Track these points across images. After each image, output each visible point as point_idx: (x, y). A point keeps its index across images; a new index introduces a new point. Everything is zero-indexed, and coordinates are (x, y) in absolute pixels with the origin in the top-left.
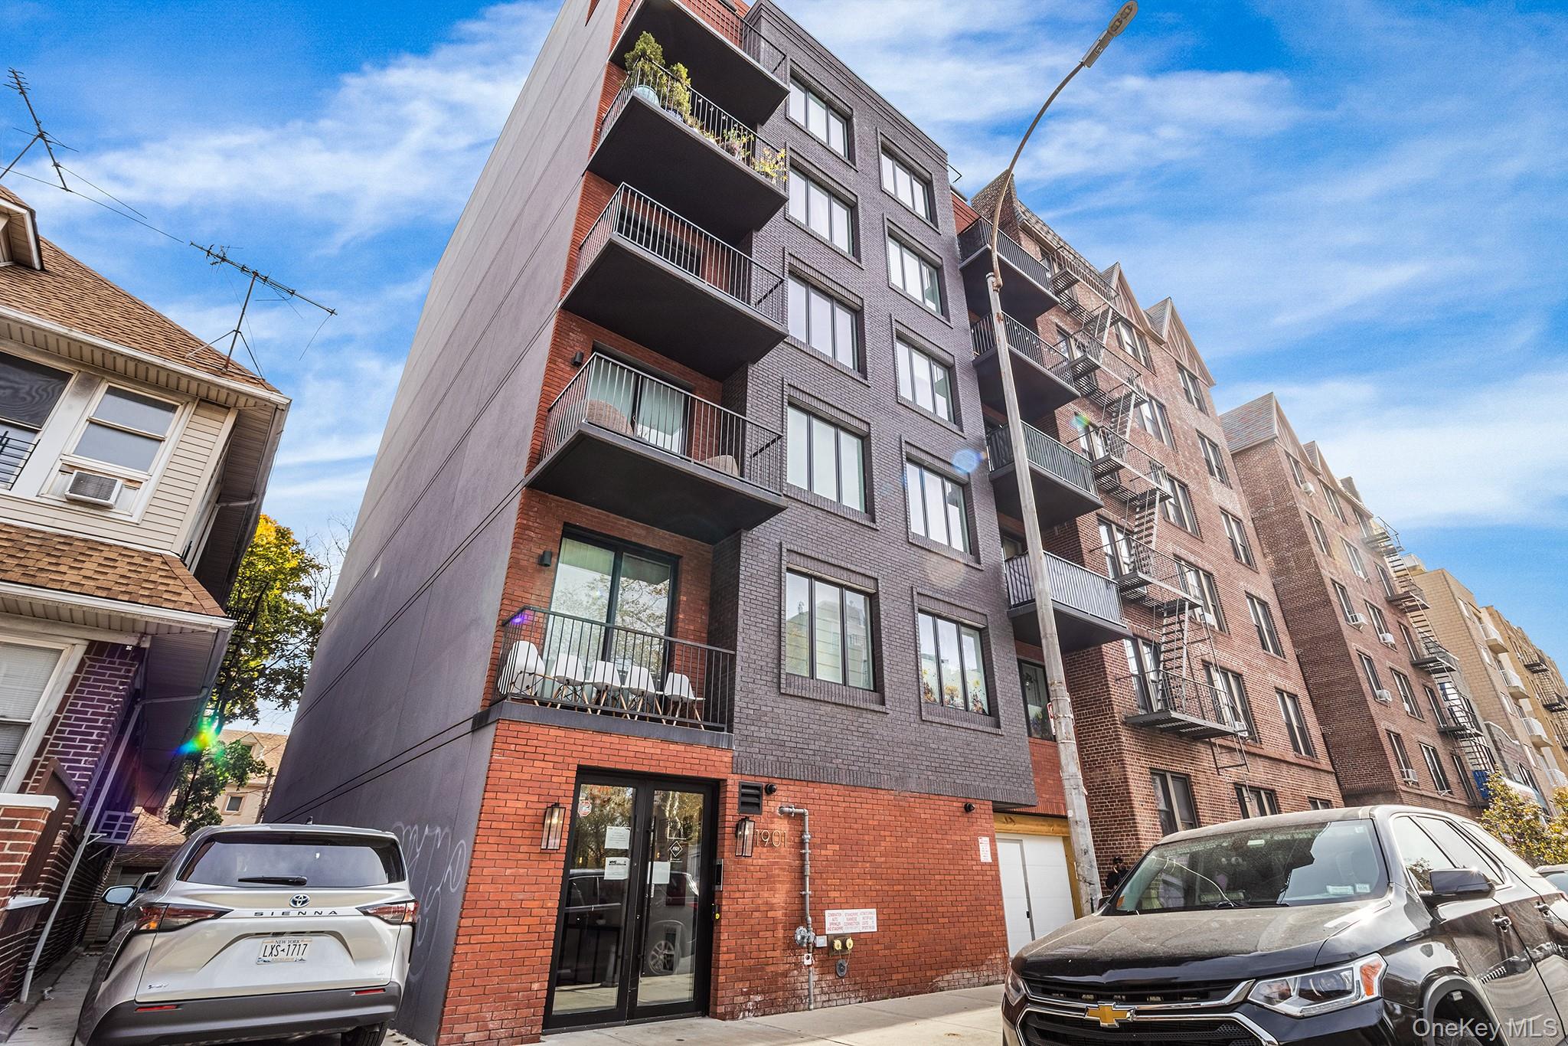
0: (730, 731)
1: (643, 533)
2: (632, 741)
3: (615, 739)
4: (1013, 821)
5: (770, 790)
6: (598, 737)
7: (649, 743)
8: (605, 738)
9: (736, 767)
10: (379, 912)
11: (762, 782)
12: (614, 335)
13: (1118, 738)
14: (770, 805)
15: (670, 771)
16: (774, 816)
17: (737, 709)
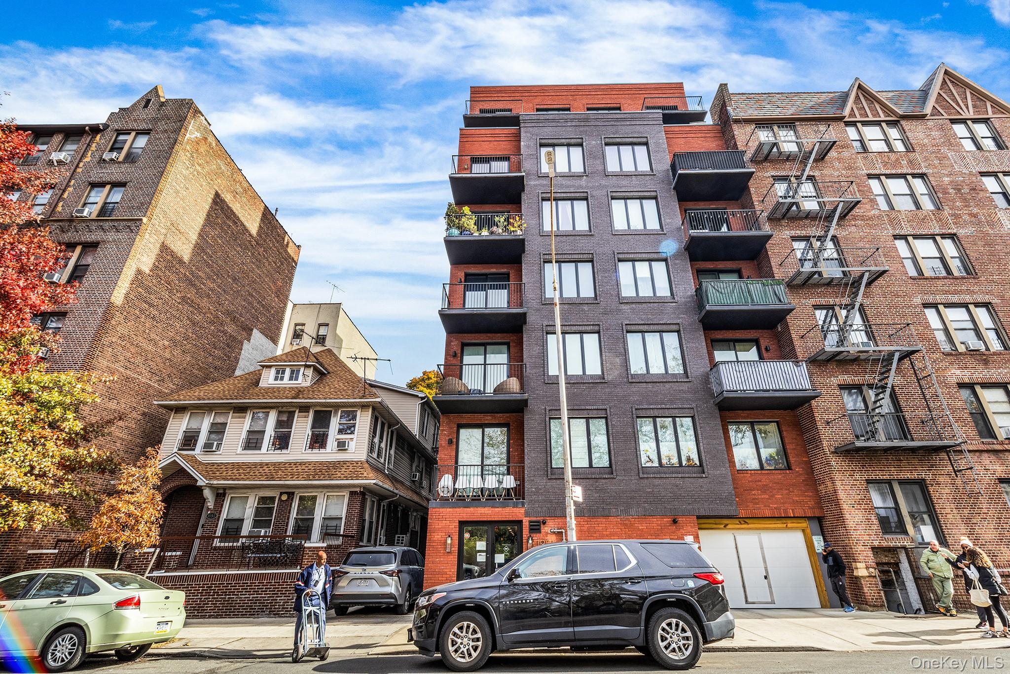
0: (524, 499)
1: (490, 418)
2: (479, 509)
3: (472, 509)
4: (746, 522)
5: (544, 523)
6: (466, 509)
7: (486, 509)
8: (468, 509)
9: (527, 514)
10: (385, 573)
11: (541, 519)
12: (469, 335)
13: (828, 464)
14: (545, 529)
15: (496, 519)
16: (547, 533)
17: (526, 489)
